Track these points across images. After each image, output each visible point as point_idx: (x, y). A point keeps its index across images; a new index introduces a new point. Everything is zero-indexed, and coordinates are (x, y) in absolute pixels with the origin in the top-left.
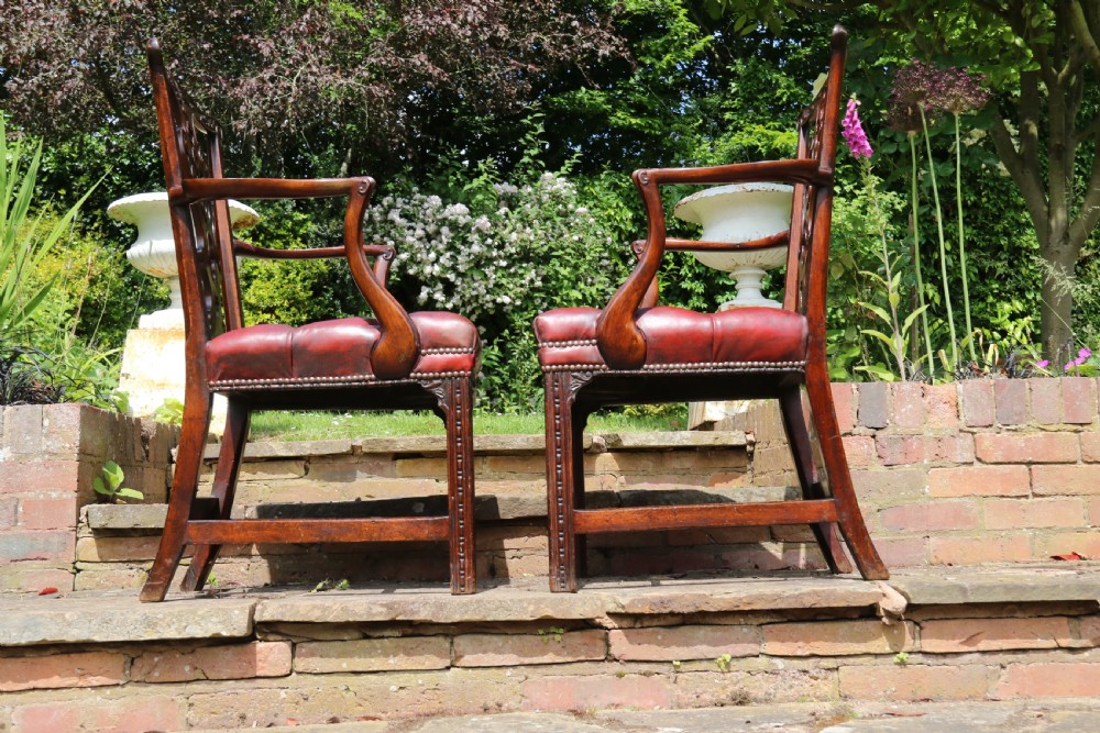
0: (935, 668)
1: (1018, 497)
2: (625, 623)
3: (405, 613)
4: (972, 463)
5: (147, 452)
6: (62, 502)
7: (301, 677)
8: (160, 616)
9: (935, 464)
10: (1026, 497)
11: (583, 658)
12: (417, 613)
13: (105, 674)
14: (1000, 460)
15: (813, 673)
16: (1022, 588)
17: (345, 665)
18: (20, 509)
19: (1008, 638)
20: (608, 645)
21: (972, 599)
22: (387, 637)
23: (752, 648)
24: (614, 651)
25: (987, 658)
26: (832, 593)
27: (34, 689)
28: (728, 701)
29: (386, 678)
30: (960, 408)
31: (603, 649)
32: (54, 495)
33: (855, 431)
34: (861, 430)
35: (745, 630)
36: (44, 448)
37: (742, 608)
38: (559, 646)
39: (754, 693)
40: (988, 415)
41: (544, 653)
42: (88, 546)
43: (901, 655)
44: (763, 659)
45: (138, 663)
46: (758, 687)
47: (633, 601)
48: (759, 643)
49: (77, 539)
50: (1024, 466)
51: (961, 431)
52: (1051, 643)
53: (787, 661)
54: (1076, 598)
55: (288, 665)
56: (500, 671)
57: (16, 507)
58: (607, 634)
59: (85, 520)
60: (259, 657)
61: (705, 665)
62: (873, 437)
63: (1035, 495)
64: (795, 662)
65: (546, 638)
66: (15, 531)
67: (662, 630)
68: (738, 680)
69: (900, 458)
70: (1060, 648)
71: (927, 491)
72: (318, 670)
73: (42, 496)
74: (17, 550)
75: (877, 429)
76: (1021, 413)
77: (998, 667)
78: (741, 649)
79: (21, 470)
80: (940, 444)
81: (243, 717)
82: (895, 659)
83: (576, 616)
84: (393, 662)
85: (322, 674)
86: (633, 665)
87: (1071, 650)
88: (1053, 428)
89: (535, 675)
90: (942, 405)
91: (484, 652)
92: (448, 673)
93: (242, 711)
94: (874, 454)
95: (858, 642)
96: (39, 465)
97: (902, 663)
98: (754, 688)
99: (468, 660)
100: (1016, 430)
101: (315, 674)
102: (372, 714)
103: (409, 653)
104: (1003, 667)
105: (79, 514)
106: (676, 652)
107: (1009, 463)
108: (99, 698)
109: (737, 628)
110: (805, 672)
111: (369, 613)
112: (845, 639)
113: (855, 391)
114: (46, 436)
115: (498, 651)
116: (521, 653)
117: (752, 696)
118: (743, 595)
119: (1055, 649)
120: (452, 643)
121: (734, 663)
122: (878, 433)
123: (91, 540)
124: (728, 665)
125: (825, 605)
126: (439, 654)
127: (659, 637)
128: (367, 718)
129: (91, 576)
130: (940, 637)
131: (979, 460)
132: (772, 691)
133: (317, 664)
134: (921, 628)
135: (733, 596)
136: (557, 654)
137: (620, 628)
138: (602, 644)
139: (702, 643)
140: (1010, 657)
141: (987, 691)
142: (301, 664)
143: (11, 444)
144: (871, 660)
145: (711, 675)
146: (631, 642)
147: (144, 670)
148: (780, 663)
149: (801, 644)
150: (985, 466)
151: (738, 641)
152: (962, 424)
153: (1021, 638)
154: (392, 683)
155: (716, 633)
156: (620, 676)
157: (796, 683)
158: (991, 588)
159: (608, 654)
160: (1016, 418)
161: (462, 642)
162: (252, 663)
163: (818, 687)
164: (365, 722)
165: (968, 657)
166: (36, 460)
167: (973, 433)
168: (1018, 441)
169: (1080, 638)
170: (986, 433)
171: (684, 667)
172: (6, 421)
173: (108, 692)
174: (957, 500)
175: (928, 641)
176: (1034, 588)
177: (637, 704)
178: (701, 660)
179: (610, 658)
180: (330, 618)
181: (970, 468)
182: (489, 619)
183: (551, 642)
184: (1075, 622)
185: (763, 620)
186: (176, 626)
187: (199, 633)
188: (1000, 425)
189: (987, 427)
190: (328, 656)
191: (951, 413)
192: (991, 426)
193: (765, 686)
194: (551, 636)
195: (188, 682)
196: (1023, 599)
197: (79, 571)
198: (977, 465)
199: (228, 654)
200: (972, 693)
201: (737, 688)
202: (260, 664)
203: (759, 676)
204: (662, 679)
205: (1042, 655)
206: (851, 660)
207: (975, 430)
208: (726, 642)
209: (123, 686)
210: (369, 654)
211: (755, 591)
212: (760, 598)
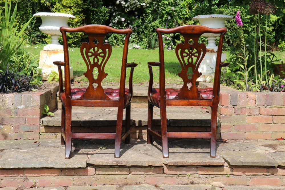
0: (236, 178)
1: (269, 123)
2: (167, 166)
3: (120, 163)
4: (258, 115)
5: (52, 97)
6: (36, 118)
7: (97, 175)
8: (68, 163)
9: (249, 115)
10: (271, 123)
11: (158, 173)
12: (122, 163)
13: (56, 173)
14: (265, 114)
15: (208, 178)
16: (256, 163)
17: (107, 173)
18: (27, 120)
19: (252, 172)
20: (164, 171)
21: (244, 165)
22: (116, 167)
23: (195, 172)
24: (165, 172)
25: (247, 176)
26: (213, 162)
27: (42, 176)
28: (189, 183)
29: (116, 176)
30: (256, 101)
32: (34, 117)
33: (229, 106)
34: (231, 106)
35: (194, 168)
36: (31, 105)
37: (193, 165)
38: (153, 171)
39: (195, 182)
40: (264, 103)
41: (150, 172)
42: (43, 129)
43: (228, 175)
44: (197, 175)
45: (63, 171)
46: (196, 180)
47: (169, 162)
48: (197, 171)
49: (40, 127)
50: (271, 116)
51: (256, 107)
52: (262, 174)
53: (203, 175)
54: (268, 165)
55: (94, 173)
56: (140, 175)
57: (25, 119)
58: (163, 168)
59: (41, 122)
60: (88, 171)
61: (184, 175)
62: (234, 107)
63: (274, 123)
64: (204, 175)
65: (150, 169)
66: (25, 125)
67: (175, 168)
68: (192, 179)
69: (240, 113)
70: (264, 175)
71: (246, 121)
72: (101, 174)
73: (31, 117)
74: (26, 129)
75: (235, 106)
76: (272, 103)
77: (250, 178)
78: (192, 172)
79: (26, 110)
80: (250, 110)
81: (85, 183)
82: (227, 176)
83: (157, 165)
84: (117, 173)
85: (102, 175)
86: (169, 175)
87: (266, 175)
88: (280, 107)
89: (147, 176)
90: (252, 100)
91: (137, 171)
92: (129, 175)
93: (85, 182)
94: (234, 112)
95: (219, 172)
96: (30, 109)
97: (228, 177)
98: (195, 181)
99: (133, 173)
100: (270, 107)
101: (100, 175)
102: (112, 183)
103: (121, 171)
104: (251, 178)
105: (40, 121)
106: (178, 173)
107: (268, 115)
108: (55, 178)
109: (192, 168)
110: (207, 178)
111: (112, 163)
112: (216, 171)
113: (230, 96)
114: (32, 102)
115: (140, 171)
116: (144, 172)
117: (194, 182)
118: (193, 162)
119: (263, 175)
120: (130, 169)
121: (191, 175)
122: (235, 107)
123: (43, 127)
124: (190, 176)
125: (211, 165)
126: (127, 171)
127: (175, 169)
128: (111, 184)
129: (44, 136)
130: (237, 171)
131: (260, 114)
132: (199, 181)
133: (101, 173)
134: (233, 169)
135: (191, 162)
136: (152, 172)
137: (166, 167)
138: (162, 170)
139: (184, 171)
140: (253, 176)
141: (247, 183)
142: (97, 173)
143: (24, 104)
144: (222, 176)
145: (186, 177)
146: (169, 170)
147: (64, 173)
148: (201, 176)
149: (206, 172)
150: (261, 116)
151: (192, 171)
152: (256, 105)
153: (255, 172)
154: (117, 177)
155: (188, 169)
156: (166, 177)
157: (204, 180)
158: (249, 163)
159: (163, 172)
160: (271, 104)
161: (132, 169)
162: (87, 172)
163: (209, 181)
164: (111, 185)
165: (243, 176)
166: (30, 108)
167: (259, 107)
168: (270, 110)
169: (269, 173)
170: (262, 108)
171: (180, 176)
172: (22, 98)
173: (57, 177)
174: (254, 124)
175: (234, 172)
176: (258, 163)
177: (169, 183)
178: (184, 174)
179: (164, 173)
180: (104, 164)
181: (258, 116)
182: (138, 165)
183: (151, 170)
184: (268, 169)
185: (198, 167)
186: (71, 165)
187: (76, 167)
188: (266, 106)
189: (263, 106)
190: (103, 171)
191: (254, 102)
192: (264, 106)
193: (198, 180)
194: (151, 168)
195: (73, 176)
196: (256, 165)
197: (41, 134)
198: (260, 115)
199: (82, 170)
200: (243, 183)
201: (191, 180)
202: (88, 172)
203: (196, 178)
204: (175, 178)
205: (260, 176)
206: (217, 176)
207: (260, 107)
208: (190, 171)
209: (60, 176)
210: (112, 171)
211: (196, 161)
212: (197, 163)
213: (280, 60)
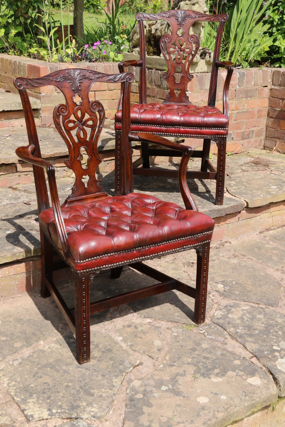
2: (21, 162)
11: (10, 172)
20: (17, 168)
24: (18, 170)
31: (15, 170)
38: (4, 170)
48: (54, 164)
58: (16, 165)
64: (62, 168)
86: (23, 173)
104: (108, 164)
110: (65, 170)
113: (49, 69)
118: (52, 153)
136: (3, 172)
138: (15, 168)
140: (110, 161)
146: (22, 167)
148: (59, 169)
153: (113, 156)
156: (20, 176)
157: (63, 173)
163: (68, 173)
177: (24, 183)
179: (17, 171)
185: (55, 158)
200: (102, 171)
204: (29, 176)
211: (55, 152)
212: (56, 154)
213: (59, 21)
